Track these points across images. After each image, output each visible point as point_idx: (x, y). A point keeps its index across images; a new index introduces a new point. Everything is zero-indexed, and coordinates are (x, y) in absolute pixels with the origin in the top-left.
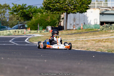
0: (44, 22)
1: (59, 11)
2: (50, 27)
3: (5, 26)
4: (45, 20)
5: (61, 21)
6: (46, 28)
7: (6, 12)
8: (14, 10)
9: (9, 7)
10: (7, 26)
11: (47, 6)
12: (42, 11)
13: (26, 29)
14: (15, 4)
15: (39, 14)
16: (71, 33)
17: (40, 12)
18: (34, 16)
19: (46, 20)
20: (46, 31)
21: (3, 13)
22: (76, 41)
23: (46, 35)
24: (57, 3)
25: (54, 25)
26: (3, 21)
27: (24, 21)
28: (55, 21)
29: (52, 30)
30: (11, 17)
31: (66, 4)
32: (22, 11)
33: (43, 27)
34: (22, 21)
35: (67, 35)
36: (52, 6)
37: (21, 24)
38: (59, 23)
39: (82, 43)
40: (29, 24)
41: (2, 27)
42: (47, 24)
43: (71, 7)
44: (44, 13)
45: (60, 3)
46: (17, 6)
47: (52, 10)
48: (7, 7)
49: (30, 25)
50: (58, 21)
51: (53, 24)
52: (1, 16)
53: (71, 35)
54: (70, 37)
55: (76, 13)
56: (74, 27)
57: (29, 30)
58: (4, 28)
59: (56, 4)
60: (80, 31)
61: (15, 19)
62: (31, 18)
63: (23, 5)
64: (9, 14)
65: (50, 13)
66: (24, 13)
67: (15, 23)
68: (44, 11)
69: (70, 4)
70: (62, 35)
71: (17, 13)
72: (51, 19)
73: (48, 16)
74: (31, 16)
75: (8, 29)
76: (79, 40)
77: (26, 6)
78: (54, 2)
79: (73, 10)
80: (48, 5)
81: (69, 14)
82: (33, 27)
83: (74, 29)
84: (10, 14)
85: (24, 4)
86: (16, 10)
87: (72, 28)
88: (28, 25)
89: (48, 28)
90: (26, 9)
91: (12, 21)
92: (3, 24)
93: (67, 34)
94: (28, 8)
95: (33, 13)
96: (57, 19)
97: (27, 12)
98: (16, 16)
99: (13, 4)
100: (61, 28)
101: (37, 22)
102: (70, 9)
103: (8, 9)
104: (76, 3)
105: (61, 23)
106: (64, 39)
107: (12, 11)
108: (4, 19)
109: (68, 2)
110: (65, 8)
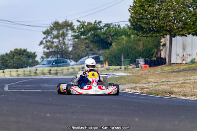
0: (133, 52)
1: (158, 32)
2: (142, 59)
3: (66, 60)
4: (133, 48)
5: (162, 50)
6: (135, 61)
7: (67, 34)
8: (81, 32)
9: (73, 27)
10: (70, 59)
11: (137, 24)
12: (129, 33)
13: (101, 64)
14: (81, 21)
15: (123, 39)
16: (178, 70)
17: (125, 34)
18: (115, 42)
19: (135, 48)
20: (135, 67)
21: (61, 36)
22: (184, 83)
24: (154, 18)
25: (149, 56)
26: (62, 51)
27: (99, 50)
28: (150, 50)
29: (145, 64)
30: (76, 43)
31: (169, 21)
32: (94, 33)
33: (130, 61)
34: (96, 51)
35: (171, 73)
36: (145, 23)
37: (93, 55)
38: (157, 53)
39: (194, 87)
40: (106, 55)
41: (60, 60)
42: (137, 54)
43: (177, 26)
44: (132, 36)
45: (159, 19)
46: (86, 24)
47: (145, 30)
48: (69, 26)
49: (109, 57)
50: (156, 50)
51: (147, 54)
52: (59, 41)
53: (178, 73)
54: (175, 76)
55: (186, 36)
56: (183, 60)
57: (107, 65)
58: (63, 62)
59: (152, 20)
60: (193, 65)
61: (83, 46)
62: (111, 44)
63: (95, 22)
64: (72, 38)
65: (141, 36)
66: (97, 35)
67: (83, 53)
68: (132, 32)
69: (177, 21)
70: (162, 74)
72: (145, 46)
73: (140, 40)
74: (109, 41)
75: (71, 64)
76: (190, 81)
77: (101, 25)
78: (149, 16)
79: (180, 31)
80: (138, 21)
81: (174, 37)
82: (113, 60)
83: (184, 62)
84: (74, 39)
85: (97, 22)
86: (85, 31)
87: (179, 61)
88: (104, 56)
89: (138, 61)
90: (101, 29)
91: (77, 50)
92: (62, 56)
93: (170, 72)
94: (105, 28)
95: (113, 36)
96: (155, 46)
97: (103, 34)
98: (84, 42)
99: (78, 21)
100: (161, 62)
101: (120, 52)
102: (177, 29)
103: (70, 29)
104: (186, 19)
105: (162, 52)
106: (164, 80)
107: (77, 34)
108: (63, 46)
109: (172, 17)
110: (168, 27)
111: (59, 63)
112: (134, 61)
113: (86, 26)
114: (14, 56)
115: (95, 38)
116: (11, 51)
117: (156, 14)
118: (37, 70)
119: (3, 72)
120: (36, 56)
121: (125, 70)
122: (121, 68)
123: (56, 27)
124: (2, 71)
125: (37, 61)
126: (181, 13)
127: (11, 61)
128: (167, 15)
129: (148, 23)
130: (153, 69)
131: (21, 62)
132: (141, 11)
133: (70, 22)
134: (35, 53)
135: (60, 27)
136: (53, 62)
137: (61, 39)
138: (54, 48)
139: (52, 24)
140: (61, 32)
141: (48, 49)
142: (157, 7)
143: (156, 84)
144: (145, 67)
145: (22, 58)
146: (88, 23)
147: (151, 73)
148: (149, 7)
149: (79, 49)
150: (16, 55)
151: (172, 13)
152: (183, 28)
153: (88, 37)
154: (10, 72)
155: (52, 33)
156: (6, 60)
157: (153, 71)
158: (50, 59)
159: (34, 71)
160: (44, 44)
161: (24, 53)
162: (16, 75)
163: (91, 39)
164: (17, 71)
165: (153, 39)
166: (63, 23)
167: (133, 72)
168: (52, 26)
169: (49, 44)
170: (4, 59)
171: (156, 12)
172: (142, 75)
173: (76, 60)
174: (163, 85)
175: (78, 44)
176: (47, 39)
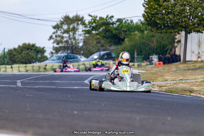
0: (146, 48)
1: (173, 28)
2: (156, 56)
3: (77, 55)
4: (146, 44)
5: (176, 47)
6: (149, 58)
7: (77, 29)
8: (93, 27)
9: (85, 20)
10: (80, 55)
11: (151, 19)
12: (142, 29)
13: (113, 60)
14: (93, 16)
15: (136, 35)
16: (193, 67)
17: (138, 30)
18: (128, 38)
19: (149, 44)
20: (149, 64)
21: (72, 31)
23: (148, 70)
24: (169, 13)
25: (163, 53)
26: (73, 46)
27: (110, 46)
28: (164, 46)
29: (159, 61)
30: (87, 39)
31: (185, 17)
32: (106, 28)
33: (143, 58)
34: (108, 47)
35: (187, 71)
37: (104, 50)
38: (171, 50)
40: (119, 52)
41: (70, 56)
42: (150, 51)
43: (192, 22)
44: (145, 32)
45: (174, 14)
46: (98, 19)
47: (159, 26)
48: (79, 20)
50: (170, 47)
51: (161, 51)
52: (70, 35)
53: (194, 71)
54: (191, 74)
55: (202, 33)
56: (199, 57)
58: (74, 58)
59: (167, 15)
61: (94, 42)
62: (123, 40)
63: (107, 17)
65: (155, 32)
66: (109, 31)
67: (94, 49)
68: (146, 28)
70: (177, 71)
71: (97, 32)
72: (159, 42)
73: (153, 36)
74: (122, 37)
75: (82, 60)
77: (113, 20)
78: (164, 11)
79: (196, 27)
80: (152, 17)
81: (189, 33)
84: (85, 34)
85: (109, 16)
86: (96, 26)
87: (195, 58)
89: (152, 58)
90: (113, 24)
91: (88, 46)
92: (73, 51)
93: (185, 70)
94: (118, 23)
95: (126, 31)
96: (169, 42)
97: (114, 30)
98: (95, 37)
99: (90, 15)
100: (175, 59)
101: (132, 48)
102: (192, 25)
103: (81, 24)
104: (202, 15)
105: (176, 49)
106: (181, 78)
107: (88, 28)
108: (74, 42)
109: (188, 13)
110: (184, 23)
111: (69, 59)
112: (147, 58)
113: (98, 21)
114: (22, 51)
115: (107, 33)
116: (19, 46)
117: (171, 9)
118: (46, 65)
119: (12, 67)
120: (45, 51)
121: (138, 67)
122: (134, 65)
123: (66, 21)
124: (10, 66)
125: (46, 57)
126: (197, 8)
127: (19, 56)
128: (183, 10)
129: (163, 19)
130: (167, 67)
131: (30, 58)
132: (156, 6)
133: (81, 16)
134: (44, 48)
135: (71, 22)
136: (63, 58)
137: (71, 33)
138: (64, 43)
139: (62, 18)
140: (71, 26)
141: (58, 44)
142: (173, 2)
143: (175, 82)
144: (159, 64)
145: (30, 53)
146: (100, 17)
147: (166, 70)
148: (164, 2)
149: (90, 44)
150: (24, 50)
151: (188, 8)
152: (198, 25)
153: (100, 32)
154: (19, 67)
155: (62, 27)
156: (14, 55)
157: (168, 68)
158: (59, 55)
159: (44, 67)
160: (53, 38)
161: (33, 48)
162: (25, 70)
163: (103, 34)
164: (26, 67)
165: (167, 35)
166: (73, 17)
167: (147, 69)
168: (62, 20)
169: (59, 39)
170: (11, 53)
171: (172, 7)
172: (157, 72)
173: (87, 56)
174: (182, 83)
175: (89, 40)
176: (57, 34)
